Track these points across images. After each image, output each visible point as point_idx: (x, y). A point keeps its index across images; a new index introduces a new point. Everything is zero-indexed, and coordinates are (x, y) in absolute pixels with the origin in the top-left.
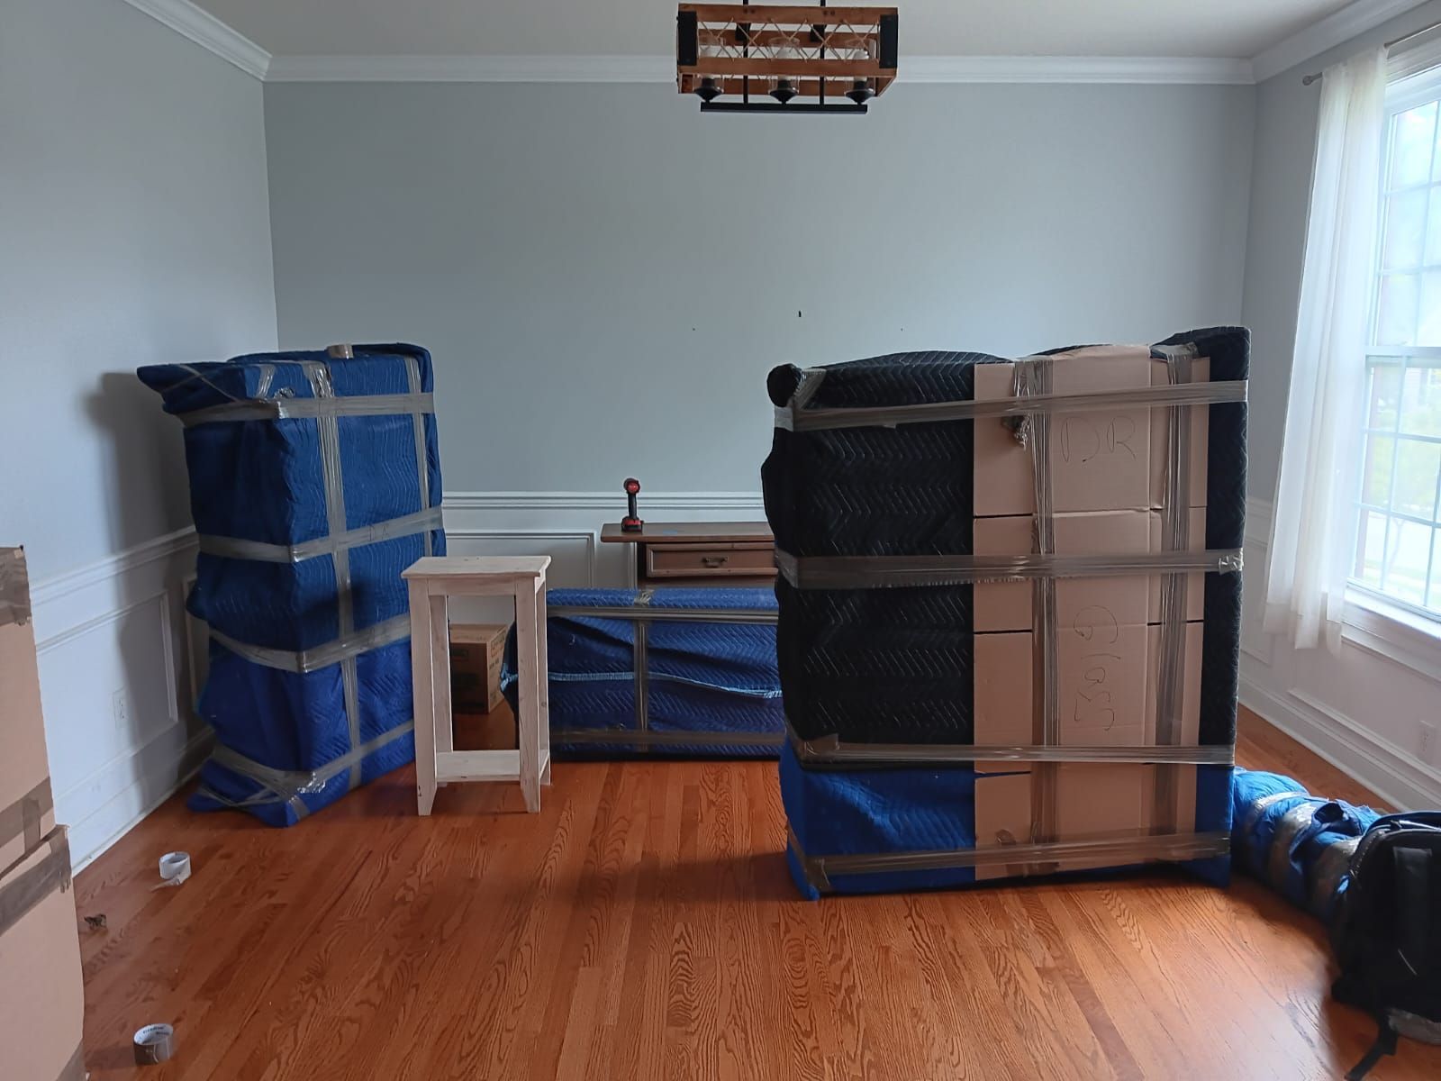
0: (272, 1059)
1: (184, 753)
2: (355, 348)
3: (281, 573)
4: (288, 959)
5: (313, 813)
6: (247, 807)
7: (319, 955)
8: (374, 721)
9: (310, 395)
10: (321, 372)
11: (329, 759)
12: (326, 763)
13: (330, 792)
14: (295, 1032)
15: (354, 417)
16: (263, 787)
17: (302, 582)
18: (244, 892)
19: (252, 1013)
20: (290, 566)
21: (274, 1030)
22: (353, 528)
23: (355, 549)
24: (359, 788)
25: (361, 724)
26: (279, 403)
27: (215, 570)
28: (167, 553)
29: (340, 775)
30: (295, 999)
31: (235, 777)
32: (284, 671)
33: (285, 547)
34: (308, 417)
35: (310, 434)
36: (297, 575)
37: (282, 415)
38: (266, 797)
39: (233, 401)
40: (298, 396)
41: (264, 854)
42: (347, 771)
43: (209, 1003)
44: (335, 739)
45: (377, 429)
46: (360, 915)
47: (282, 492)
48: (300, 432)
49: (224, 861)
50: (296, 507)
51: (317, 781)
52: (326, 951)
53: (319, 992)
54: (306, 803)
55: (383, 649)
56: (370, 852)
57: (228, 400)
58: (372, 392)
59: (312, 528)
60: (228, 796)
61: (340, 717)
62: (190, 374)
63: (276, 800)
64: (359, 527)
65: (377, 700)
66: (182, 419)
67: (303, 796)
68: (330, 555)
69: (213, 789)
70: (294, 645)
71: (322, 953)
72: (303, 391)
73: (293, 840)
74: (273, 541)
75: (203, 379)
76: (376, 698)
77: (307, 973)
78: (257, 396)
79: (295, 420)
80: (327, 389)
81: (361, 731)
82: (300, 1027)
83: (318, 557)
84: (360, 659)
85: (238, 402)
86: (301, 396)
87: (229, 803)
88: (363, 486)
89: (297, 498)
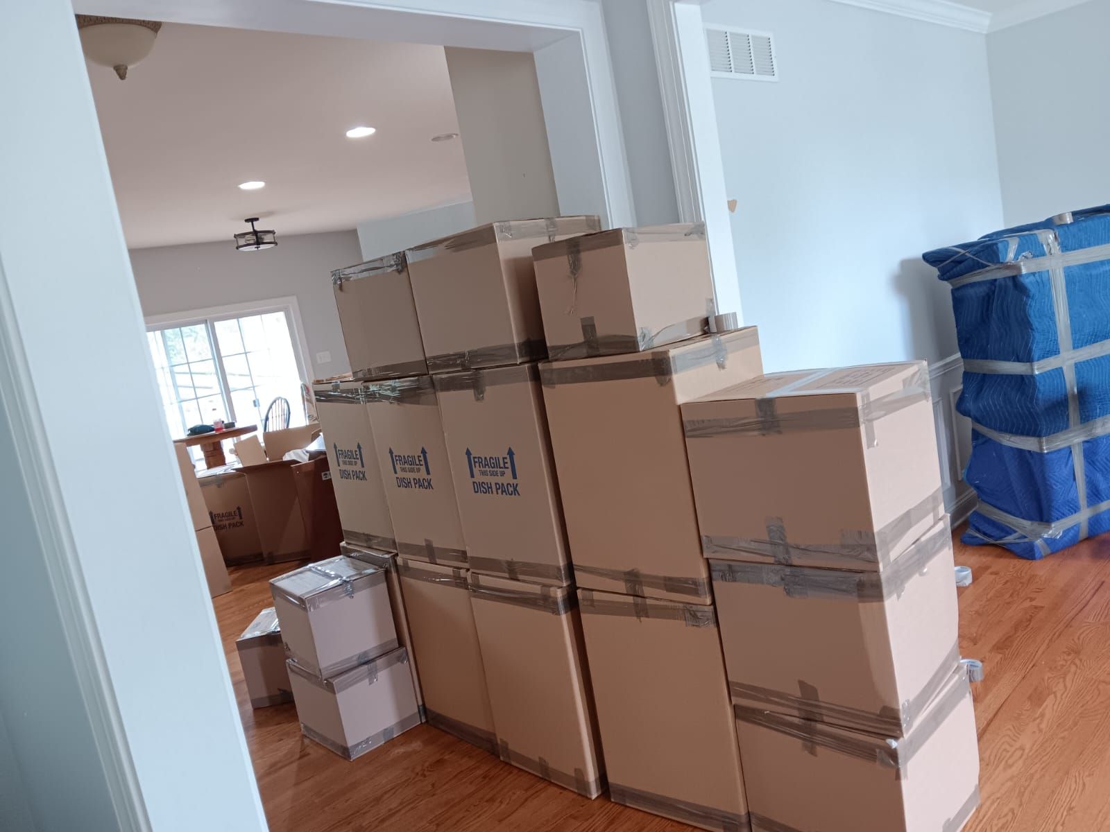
0: (1049, 695)
1: (955, 507)
2: (1074, 214)
3: (1024, 383)
4: (1051, 639)
5: (1053, 553)
6: (1004, 544)
7: (1073, 640)
8: (1097, 490)
9: (1044, 254)
10: (1051, 236)
11: (1064, 515)
12: (1062, 518)
13: (1066, 539)
14: (1064, 681)
15: (1076, 266)
16: (1015, 532)
17: (1042, 388)
18: (1011, 596)
19: (1031, 666)
20: (1032, 376)
21: (1049, 678)
22: (1078, 347)
23: (1080, 362)
24: (1087, 539)
25: (1088, 494)
26: (1022, 263)
27: (976, 383)
28: (941, 373)
29: (1072, 528)
30: (1061, 663)
31: (994, 524)
32: (1030, 451)
33: (1028, 363)
34: (1043, 270)
35: (1044, 281)
36: (1038, 384)
37: (1024, 271)
38: (1019, 538)
39: (989, 266)
40: (1035, 256)
41: (1021, 574)
42: (1078, 526)
43: (1000, 656)
44: (1068, 501)
45: (1094, 272)
46: (1102, 620)
47: (1026, 324)
48: (1037, 282)
49: (994, 576)
50: (1036, 335)
51: (1056, 530)
52: (1079, 638)
53: (1077, 662)
54: (1048, 544)
55: (1103, 437)
56: (1103, 582)
57: (984, 266)
58: (1089, 245)
59: (1047, 350)
60: (990, 536)
61: (1072, 486)
62: (959, 252)
63: (1026, 540)
64: (1082, 346)
65: (1099, 476)
66: (951, 283)
67: (1046, 540)
68: (1061, 368)
69: (978, 530)
70: (1035, 433)
71: (1076, 639)
72: (1039, 253)
73: (1041, 569)
74: (1018, 360)
75: (967, 254)
76: (1098, 475)
77: (1067, 650)
78: (1007, 260)
79: (1034, 274)
80: (1056, 248)
81: (1087, 497)
82: (1067, 679)
83: (1053, 370)
84: (1086, 444)
85: (993, 267)
86: (1038, 256)
87: (991, 541)
88: (1084, 316)
89: (1037, 329)
